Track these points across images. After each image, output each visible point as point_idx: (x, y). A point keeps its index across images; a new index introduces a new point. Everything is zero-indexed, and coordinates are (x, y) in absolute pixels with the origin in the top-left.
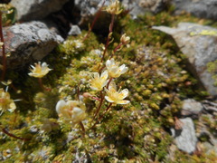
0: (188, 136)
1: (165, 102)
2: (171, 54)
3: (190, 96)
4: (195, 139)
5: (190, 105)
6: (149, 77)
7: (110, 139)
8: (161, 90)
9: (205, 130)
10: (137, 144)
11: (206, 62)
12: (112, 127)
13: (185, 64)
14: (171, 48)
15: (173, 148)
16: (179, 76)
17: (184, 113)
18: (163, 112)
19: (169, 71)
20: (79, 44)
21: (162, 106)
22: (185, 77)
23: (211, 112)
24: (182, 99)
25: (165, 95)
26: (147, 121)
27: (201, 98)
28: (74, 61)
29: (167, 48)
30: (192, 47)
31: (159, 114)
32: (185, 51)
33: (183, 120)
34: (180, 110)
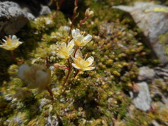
0: (144, 98)
1: (125, 69)
2: (129, 29)
3: (144, 64)
4: (150, 99)
5: (144, 71)
6: (111, 48)
7: (79, 103)
8: (121, 59)
9: (158, 92)
10: (102, 106)
11: (158, 34)
12: (80, 92)
13: (141, 37)
14: (129, 24)
15: (132, 108)
16: (136, 47)
17: (140, 78)
18: (123, 78)
19: (128, 43)
20: (49, 21)
21: (122, 73)
22: (141, 48)
23: (162, 76)
24: (139, 67)
25: (125, 64)
26: (110, 86)
27: (153, 66)
28: (45, 36)
29: (125, 23)
30: (146, 22)
31: (120, 80)
32: (141, 26)
33: (140, 84)
34: (137, 76)
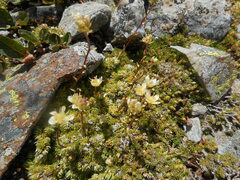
0: (196, 131)
1: (180, 105)
2: (185, 69)
3: (198, 101)
4: (201, 132)
5: (198, 108)
6: (169, 86)
8: (177, 96)
9: (209, 126)
10: (160, 134)
11: (210, 76)
12: (143, 121)
13: (195, 77)
14: (185, 64)
15: (185, 139)
16: (191, 86)
17: (193, 114)
18: (177, 113)
19: (183, 82)
21: (178, 108)
22: (195, 87)
23: (213, 113)
24: (192, 103)
25: (180, 100)
26: (167, 118)
27: (206, 103)
29: (182, 64)
30: (200, 64)
31: (175, 115)
32: (195, 67)
33: (193, 119)
34: (191, 111)
